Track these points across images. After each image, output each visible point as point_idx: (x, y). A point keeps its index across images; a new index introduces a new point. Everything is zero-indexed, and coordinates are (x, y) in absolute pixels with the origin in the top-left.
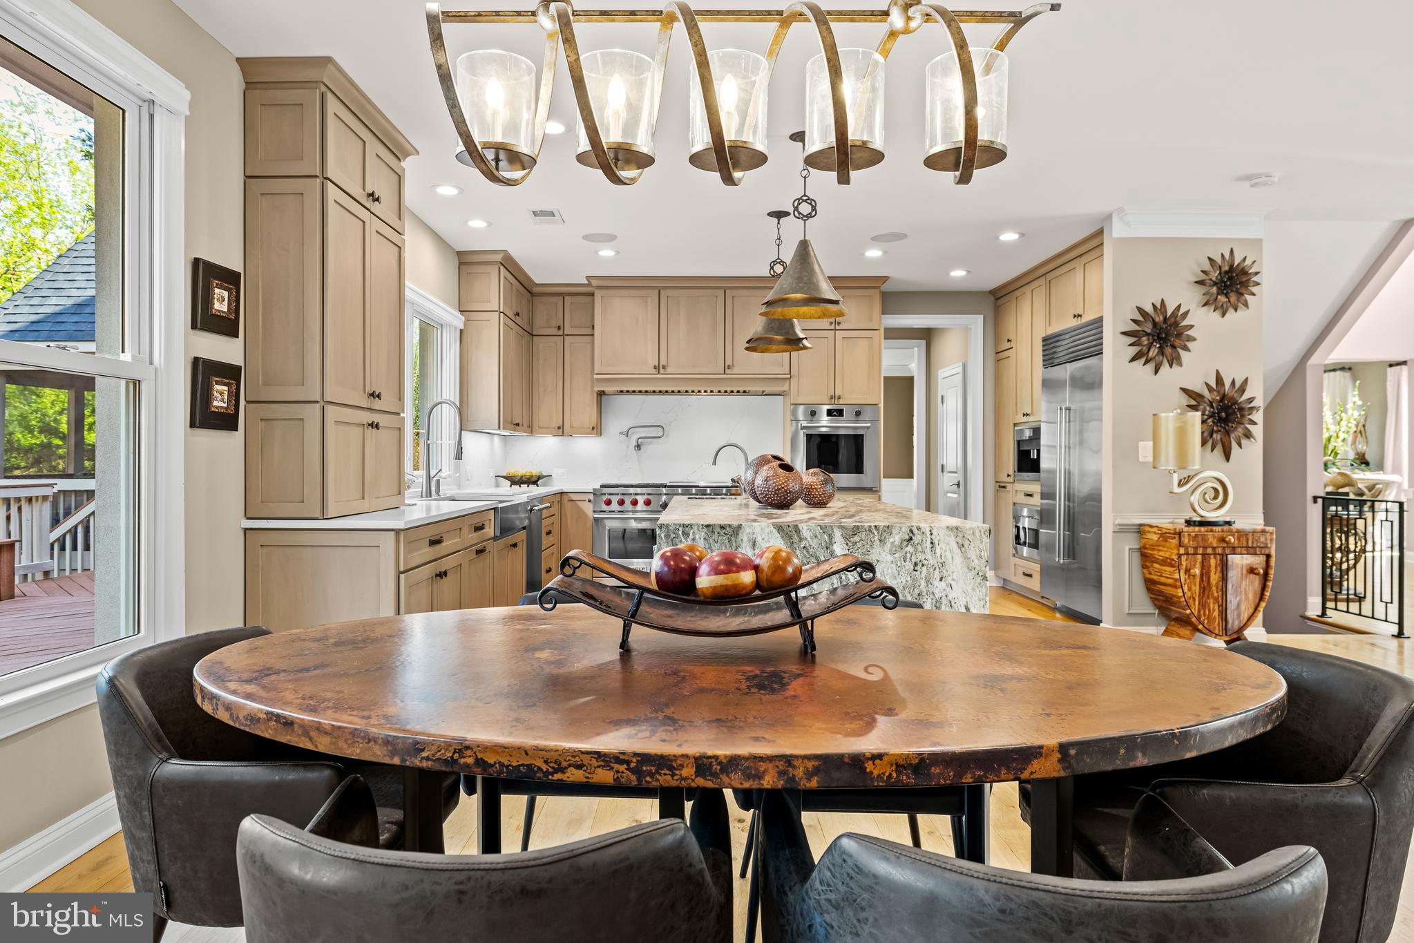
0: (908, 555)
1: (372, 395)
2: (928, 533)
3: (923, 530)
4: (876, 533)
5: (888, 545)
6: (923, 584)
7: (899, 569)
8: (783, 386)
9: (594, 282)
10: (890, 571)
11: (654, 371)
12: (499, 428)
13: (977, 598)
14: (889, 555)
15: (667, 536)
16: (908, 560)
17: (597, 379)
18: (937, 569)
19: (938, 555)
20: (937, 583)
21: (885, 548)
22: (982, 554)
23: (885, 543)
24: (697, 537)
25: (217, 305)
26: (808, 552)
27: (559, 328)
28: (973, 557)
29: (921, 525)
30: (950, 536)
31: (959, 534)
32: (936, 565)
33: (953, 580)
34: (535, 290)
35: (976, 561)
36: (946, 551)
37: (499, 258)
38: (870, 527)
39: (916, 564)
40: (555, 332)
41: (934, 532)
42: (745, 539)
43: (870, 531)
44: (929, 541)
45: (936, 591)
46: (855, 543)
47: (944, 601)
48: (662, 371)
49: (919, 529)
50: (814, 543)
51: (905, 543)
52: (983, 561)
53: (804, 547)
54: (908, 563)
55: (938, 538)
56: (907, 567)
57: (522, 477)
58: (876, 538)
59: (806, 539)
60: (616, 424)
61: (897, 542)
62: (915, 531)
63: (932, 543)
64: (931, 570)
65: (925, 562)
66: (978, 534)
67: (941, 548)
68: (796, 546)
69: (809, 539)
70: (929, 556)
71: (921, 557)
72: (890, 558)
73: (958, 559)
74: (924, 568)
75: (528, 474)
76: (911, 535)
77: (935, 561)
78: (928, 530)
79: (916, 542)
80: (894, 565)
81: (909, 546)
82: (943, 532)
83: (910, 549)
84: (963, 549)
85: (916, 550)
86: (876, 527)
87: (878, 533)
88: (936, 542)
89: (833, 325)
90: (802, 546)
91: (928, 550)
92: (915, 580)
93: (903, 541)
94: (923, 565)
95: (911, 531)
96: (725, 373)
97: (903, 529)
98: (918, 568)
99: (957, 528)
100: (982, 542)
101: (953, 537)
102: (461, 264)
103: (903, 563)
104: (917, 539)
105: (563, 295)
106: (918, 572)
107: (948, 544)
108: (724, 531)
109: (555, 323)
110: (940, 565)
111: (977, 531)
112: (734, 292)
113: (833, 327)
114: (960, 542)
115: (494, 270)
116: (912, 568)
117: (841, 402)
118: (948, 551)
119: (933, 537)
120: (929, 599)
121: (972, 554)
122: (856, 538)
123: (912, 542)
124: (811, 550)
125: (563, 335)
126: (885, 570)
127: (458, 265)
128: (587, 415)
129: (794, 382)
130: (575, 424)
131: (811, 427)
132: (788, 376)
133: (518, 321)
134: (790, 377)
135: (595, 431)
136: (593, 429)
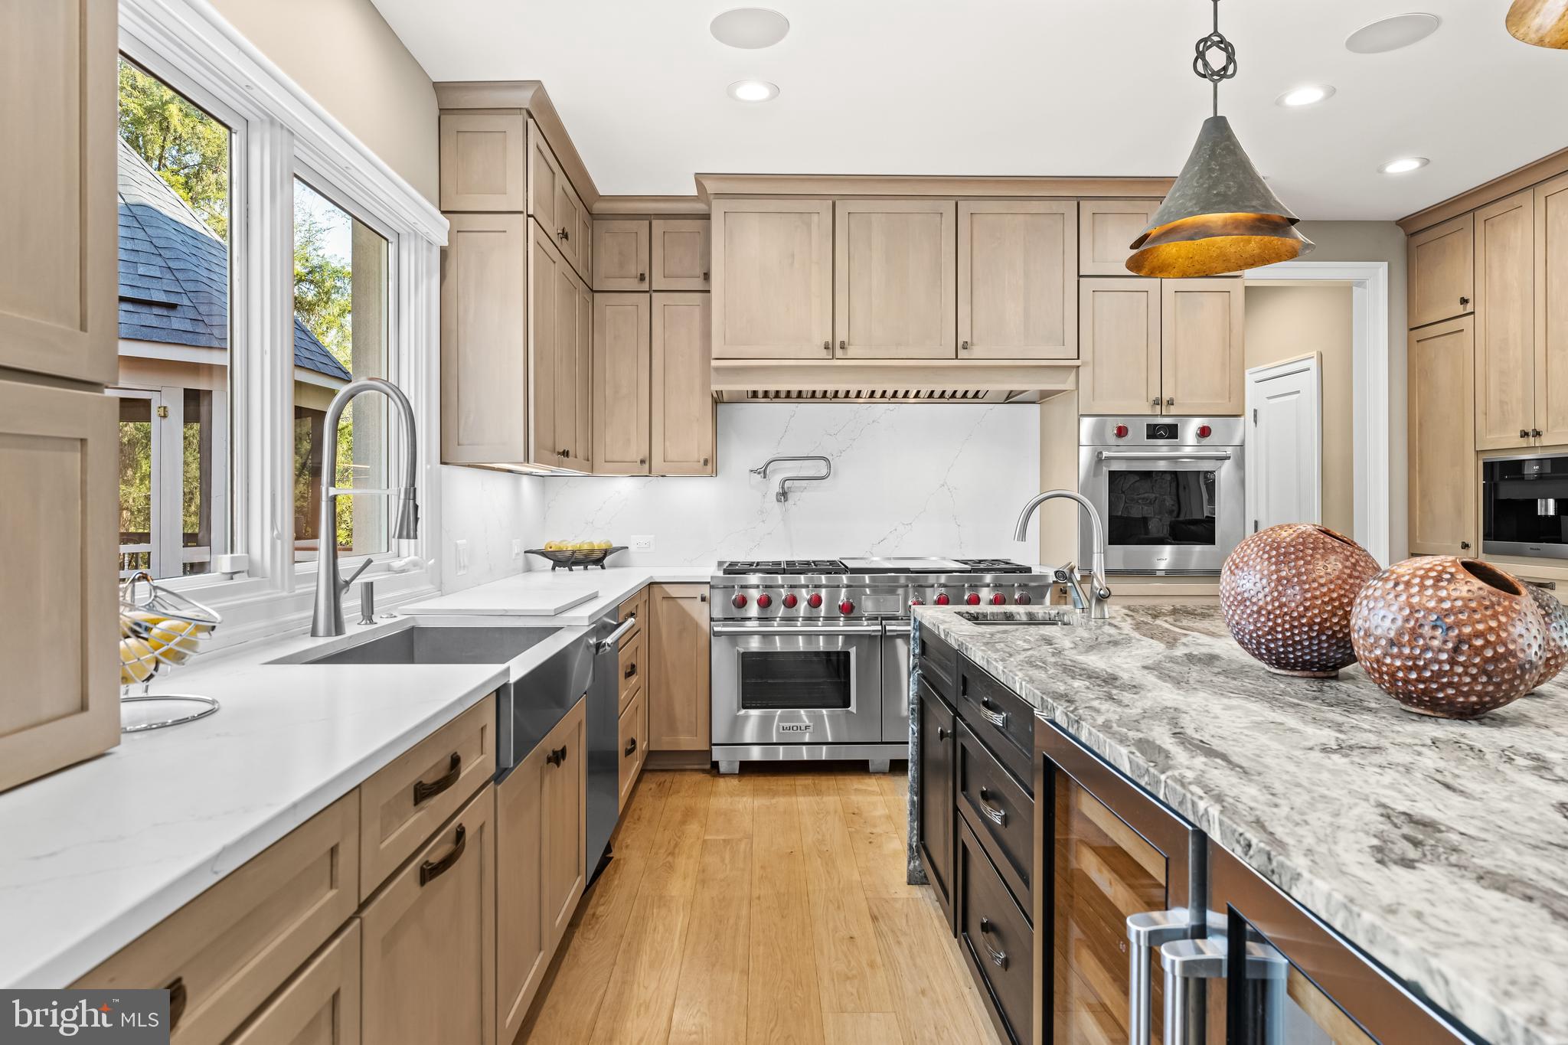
8: (1064, 382)
9: (711, 187)
11: (824, 353)
12: (527, 459)
17: (717, 369)
27: (642, 278)
34: (599, 207)
37: (524, 99)
40: (634, 284)
48: (839, 353)
57: (574, 552)
60: (743, 455)
75: (586, 547)
96: (957, 358)
102: (441, 108)
105: (649, 217)
109: (634, 270)
112: (975, 206)
115: (514, 125)
117: (1173, 410)
125: (650, 291)
127: (437, 112)
128: (696, 441)
129: (1086, 374)
130: (671, 455)
131: (1117, 459)
132: (1075, 363)
133: (565, 249)
134: (1079, 365)
135: (709, 466)
136: (706, 462)
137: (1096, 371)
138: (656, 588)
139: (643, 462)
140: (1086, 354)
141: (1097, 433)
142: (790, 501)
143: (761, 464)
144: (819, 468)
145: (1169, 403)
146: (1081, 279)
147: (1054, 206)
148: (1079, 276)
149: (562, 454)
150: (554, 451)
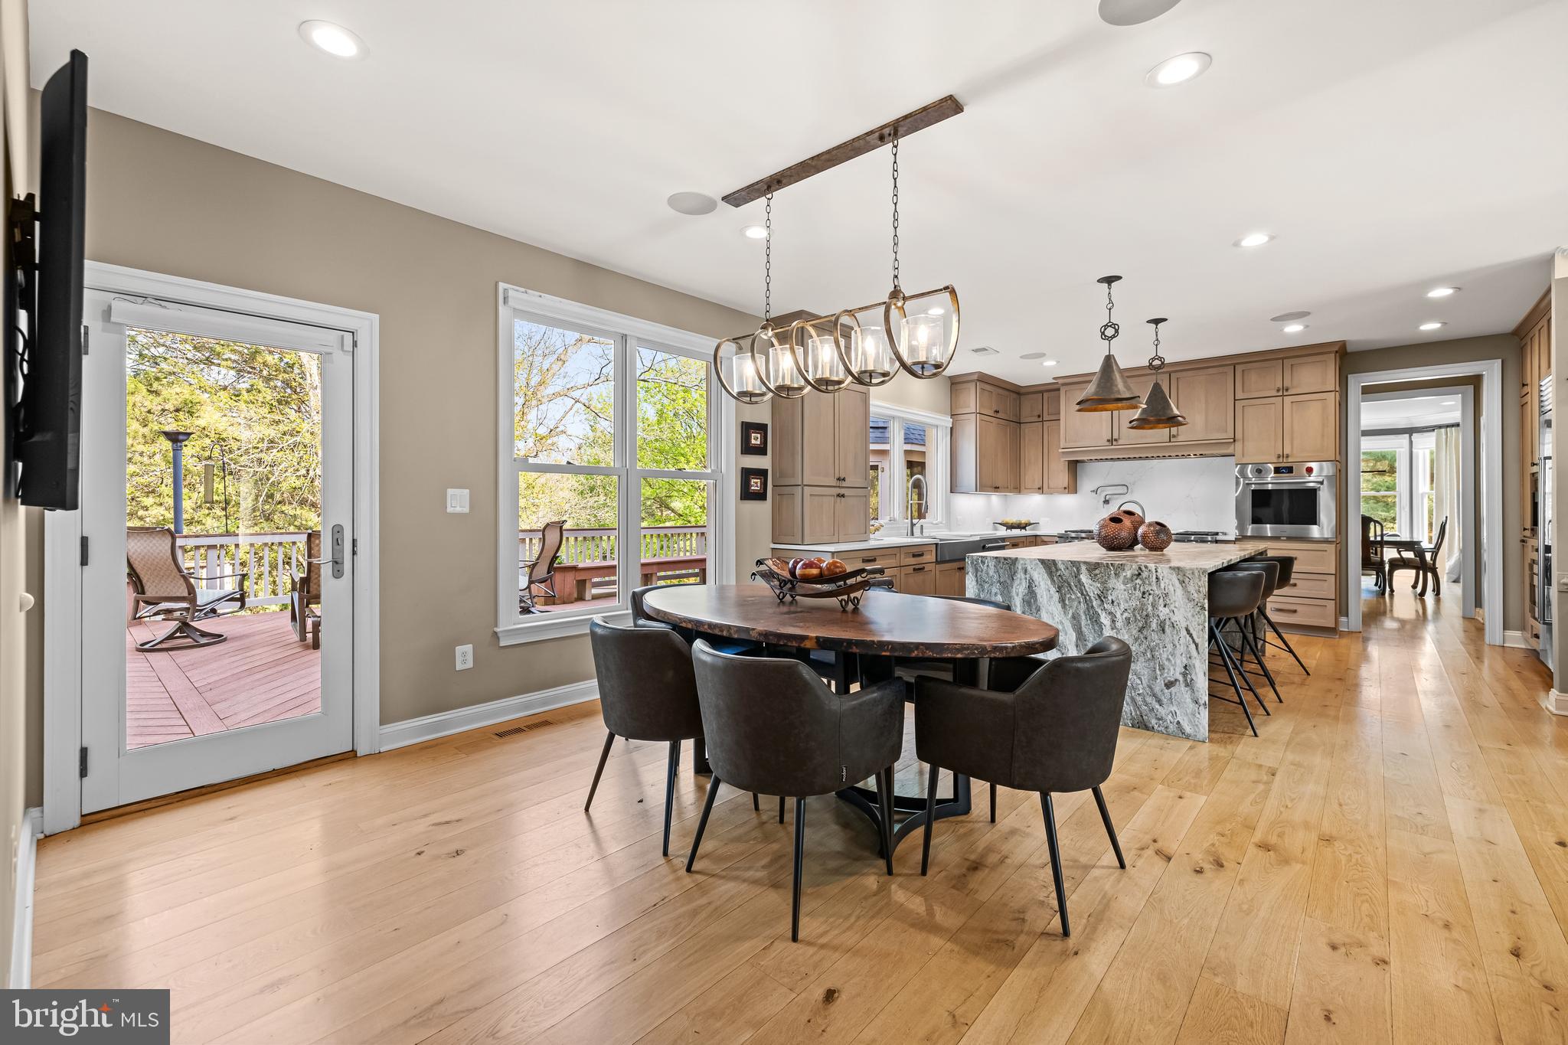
0: (1138, 586)
1: (839, 479)
2: (1154, 571)
3: (1149, 568)
4: (1112, 568)
5: (1122, 578)
6: (1150, 608)
7: (1130, 595)
8: (1227, 448)
9: (1060, 381)
10: (1123, 596)
11: (1108, 444)
12: (976, 491)
13: (1196, 623)
14: (1122, 585)
15: (972, 563)
16: (1138, 589)
17: (1063, 452)
18: (1162, 598)
19: (1162, 587)
20: (1161, 608)
21: (1119, 579)
22: (1201, 589)
23: (1119, 576)
24: (990, 564)
25: (753, 442)
26: (1062, 579)
27: (1039, 416)
28: (1193, 591)
29: (1148, 565)
30: (1172, 574)
31: (1180, 573)
32: (1160, 595)
33: (1175, 607)
34: (1023, 391)
35: (1196, 595)
36: (1169, 585)
37: (975, 377)
38: (1108, 564)
39: (1144, 593)
40: (1036, 419)
41: (1159, 570)
42: (1020, 567)
43: (1108, 567)
44: (1154, 577)
45: (1161, 615)
46: (1096, 575)
47: (1168, 623)
48: (1114, 443)
49: (1146, 567)
50: (1066, 573)
51: (1135, 577)
52: (1200, 595)
54: (1137, 592)
56: (1137, 595)
57: (1015, 524)
58: (1112, 572)
59: (1061, 569)
60: (1087, 484)
61: (1129, 576)
62: (1143, 569)
63: (1157, 578)
64: (1157, 598)
65: (1151, 592)
66: (1194, 574)
67: (1165, 583)
68: (1054, 574)
69: (1063, 570)
70: (1155, 588)
71: (1148, 588)
72: (1123, 587)
73: (1180, 592)
74: (1151, 597)
75: (1018, 522)
76: (1140, 571)
77: (1160, 592)
78: (1154, 568)
80: (1126, 593)
82: (1167, 571)
83: (1138, 581)
84: (1183, 584)
85: (1144, 583)
86: (1112, 564)
87: (1114, 568)
88: (1161, 578)
89: (1281, 392)
90: (1058, 574)
91: (1154, 583)
92: (1143, 604)
93: (1133, 575)
94: (1150, 594)
95: (1140, 568)
96: (1170, 442)
97: (1134, 567)
98: (1146, 596)
99: (1178, 568)
100: (1200, 580)
101: (1175, 575)
102: (952, 384)
104: (1145, 574)
105: (1042, 392)
106: (1146, 599)
107: (1171, 580)
108: (1007, 561)
109: (1036, 413)
110: (1164, 595)
111: (1196, 572)
112: (1179, 375)
113: (1280, 393)
114: (1181, 579)
115: (972, 386)
116: (1140, 595)
117: (1290, 460)
118: (1171, 585)
119: (1158, 574)
120: (1155, 620)
121: (1192, 589)
122: (1097, 572)
124: (1064, 578)
125: (1042, 421)
126: (1119, 595)
127: (949, 386)
128: (1062, 478)
129: (1239, 445)
130: (1051, 486)
131: (1255, 484)
132: (1232, 440)
133: (998, 415)
134: (1235, 441)
135: (1067, 490)
136: (1065, 488)
137: (1245, 443)
138: (1038, 538)
139: (1039, 489)
140: (1239, 436)
141: (1242, 473)
142: (1110, 504)
143: (1096, 488)
144: (1123, 490)
145: (1287, 456)
147: (1221, 369)
148: (1235, 400)
149: (996, 488)
150: (991, 487)
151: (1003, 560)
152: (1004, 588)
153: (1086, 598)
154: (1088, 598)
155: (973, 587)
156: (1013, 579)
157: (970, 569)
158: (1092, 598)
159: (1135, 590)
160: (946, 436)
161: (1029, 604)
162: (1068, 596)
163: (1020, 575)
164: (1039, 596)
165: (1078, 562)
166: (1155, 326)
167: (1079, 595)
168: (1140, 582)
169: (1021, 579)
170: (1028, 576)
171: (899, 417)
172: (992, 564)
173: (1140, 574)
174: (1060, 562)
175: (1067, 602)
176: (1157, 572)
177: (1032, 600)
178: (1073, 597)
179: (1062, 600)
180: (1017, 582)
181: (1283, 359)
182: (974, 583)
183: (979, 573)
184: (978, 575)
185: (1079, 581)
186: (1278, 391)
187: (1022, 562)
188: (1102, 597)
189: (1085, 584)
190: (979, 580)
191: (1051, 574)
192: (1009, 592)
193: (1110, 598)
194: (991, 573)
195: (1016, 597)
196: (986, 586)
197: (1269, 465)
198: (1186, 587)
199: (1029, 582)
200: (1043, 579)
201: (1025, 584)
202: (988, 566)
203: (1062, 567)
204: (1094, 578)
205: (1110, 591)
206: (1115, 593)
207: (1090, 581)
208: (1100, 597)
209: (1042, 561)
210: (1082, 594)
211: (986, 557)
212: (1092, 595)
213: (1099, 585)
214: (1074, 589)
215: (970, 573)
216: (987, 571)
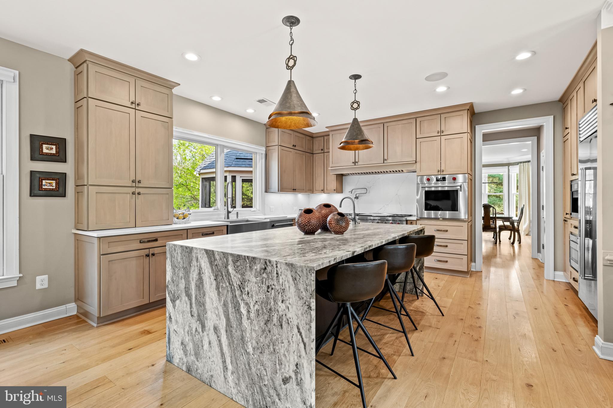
0: (264, 280)
1: (134, 181)
2: (275, 266)
3: (272, 263)
4: (247, 261)
5: (254, 270)
6: (272, 303)
7: (259, 288)
8: (412, 167)
9: (330, 129)
10: (255, 289)
11: (353, 164)
12: (278, 191)
13: (304, 322)
14: (254, 278)
15: (169, 250)
16: (264, 283)
17: (331, 169)
18: (280, 293)
19: (281, 283)
20: (280, 303)
21: (252, 272)
22: (308, 288)
23: (252, 269)
24: (178, 252)
25: (46, 151)
26: (218, 268)
27: (322, 150)
28: (302, 290)
29: (271, 259)
30: (287, 270)
31: (293, 270)
32: (279, 290)
33: (290, 304)
34: (314, 136)
35: (304, 293)
36: (285, 281)
38: (245, 256)
39: (268, 287)
40: (320, 151)
41: (278, 265)
42: (194, 256)
43: (245, 260)
44: (275, 272)
45: (280, 310)
46: (238, 267)
47: (284, 319)
48: (356, 164)
49: (270, 262)
50: (220, 263)
51: (262, 271)
52: (308, 294)
53: (216, 265)
54: (264, 285)
55: (281, 270)
56: (264, 288)
58: (248, 265)
59: (217, 260)
61: (258, 270)
62: (268, 264)
63: (277, 273)
64: (277, 294)
65: (273, 287)
66: (305, 272)
67: (282, 279)
68: (213, 263)
69: (218, 260)
70: (275, 283)
71: (271, 283)
72: (254, 280)
73: (293, 289)
74: (273, 291)
76: (266, 266)
77: (279, 288)
78: (275, 263)
79: (268, 271)
80: (256, 285)
81: (265, 274)
82: (284, 267)
83: (265, 275)
84: (295, 282)
85: (268, 277)
86: (248, 257)
87: (249, 261)
88: (280, 274)
89: (440, 133)
90: (215, 264)
91: (275, 278)
92: (268, 298)
93: (261, 269)
94: (272, 289)
95: (266, 262)
96: (384, 163)
97: (262, 261)
98: (270, 290)
100: (307, 279)
101: (289, 271)
103: (262, 285)
104: (269, 269)
105: (324, 136)
106: (270, 293)
107: (286, 276)
108: (187, 250)
109: (320, 148)
110: (282, 291)
111: (305, 269)
112: (388, 124)
114: (294, 276)
116: (266, 289)
117: (444, 173)
118: (287, 281)
119: (278, 269)
120: (276, 314)
121: (301, 287)
122: (238, 264)
123: (266, 271)
124: (219, 267)
125: (324, 153)
126: (252, 287)
127: (266, 129)
128: (335, 184)
129: (418, 164)
130: (328, 189)
131: (427, 187)
132: (414, 162)
133: (296, 148)
134: (416, 162)
135: (336, 191)
136: (335, 190)
137: (422, 163)
139: (322, 190)
140: (418, 160)
141: (422, 180)
142: (359, 199)
143: (351, 190)
144: (364, 191)
145: (443, 171)
146: (417, 139)
147: (409, 121)
148: (416, 138)
149: (294, 190)
150: (291, 189)
151: (185, 249)
152: (186, 273)
153: (232, 288)
154: (233, 288)
155: (170, 271)
156: (191, 266)
157: (168, 255)
158: (236, 288)
159: (262, 284)
160: (262, 159)
161: (199, 287)
162: (221, 284)
163: (194, 263)
164: (204, 283)
165: (227, 253)
166: (354, 80)
167: (228, 284)
168: (266, 277)
169: (195, 267)
170: (198, 264)
171: (220, 145)
172: (179, 251)
173: (265, 269)
174: (217, 253)
175: (220, 290)
176: (277, 267)
177: (201, 285)
178: (224, 286)
179: (218, 288)
180: (193, 269)
181: (440, 114)
182: (170, 267)
183: (173, 259)
184: (172, 261)
185: (228, 271)
186: (438, 133)
187: (195, 251)
188: (241, 287)
189: (231, 275)
190: (173, 265)
191: (211, 263)
192: (189, 277)
193: (246, 289)
194: (179, 260)
195: (192, 282)
196: (177, 270)
197: (433, 176)
198: (297, 284)
199: (199, 270)
200: (207, 267)
201: (197, 272)
202: (177, 253)
203: (217, 257)
204: (236, 269)
205: (247, 283)
206: (249, 285)
207: (234, 272)
208: (240, 288)
209: (207, 251)
210: (229, 284)
211: (175, 245)
212: (235, 285)
213: (240, 276)
214: (225, 278)
215: (168, 258)
216: (177, 257)
